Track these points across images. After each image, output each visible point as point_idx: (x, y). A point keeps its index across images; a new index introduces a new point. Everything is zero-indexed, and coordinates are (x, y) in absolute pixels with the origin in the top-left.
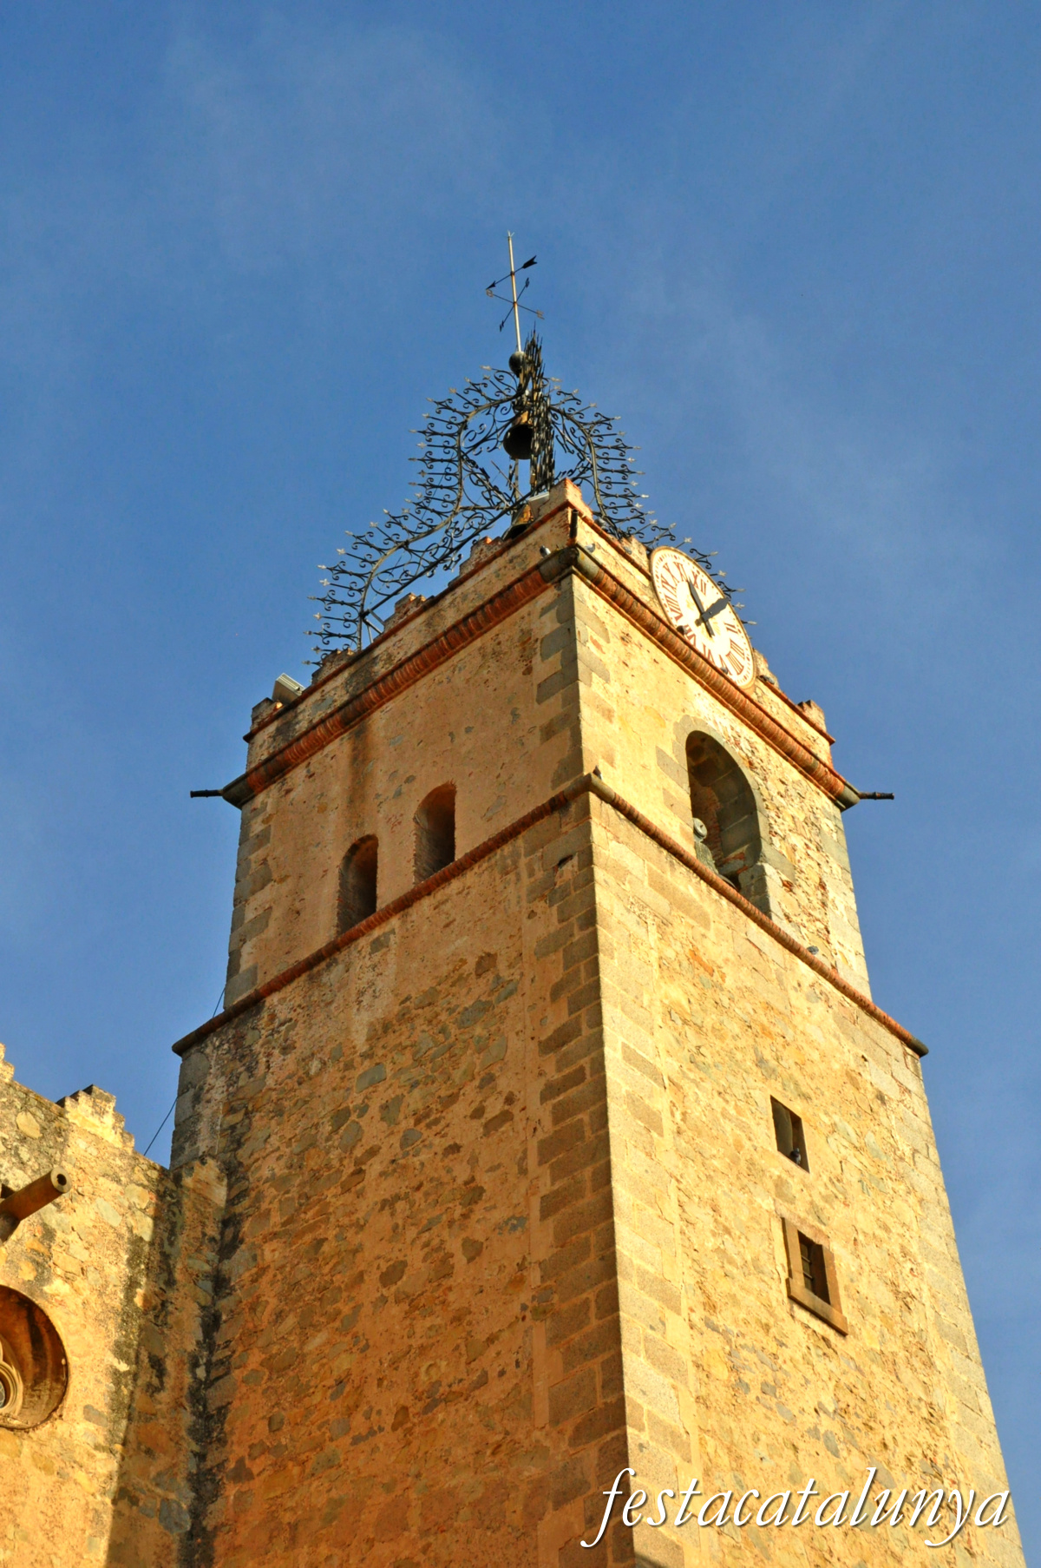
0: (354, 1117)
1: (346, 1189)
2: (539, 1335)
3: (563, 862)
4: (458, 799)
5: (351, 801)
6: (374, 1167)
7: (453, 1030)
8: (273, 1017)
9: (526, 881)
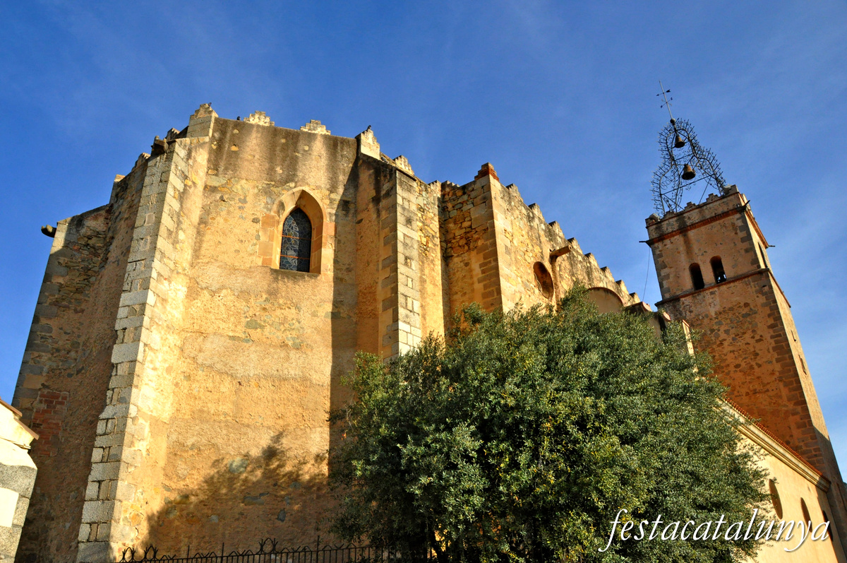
0: (716, 331)
1: (718, 346)
2: (781, 385)
3: (764, 286)
4: (722, 261)
5: (688, 253)
6: (726, 344)
7: (741, 319)
8: (683, 303)
9: (754, 289)
